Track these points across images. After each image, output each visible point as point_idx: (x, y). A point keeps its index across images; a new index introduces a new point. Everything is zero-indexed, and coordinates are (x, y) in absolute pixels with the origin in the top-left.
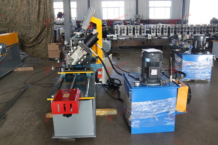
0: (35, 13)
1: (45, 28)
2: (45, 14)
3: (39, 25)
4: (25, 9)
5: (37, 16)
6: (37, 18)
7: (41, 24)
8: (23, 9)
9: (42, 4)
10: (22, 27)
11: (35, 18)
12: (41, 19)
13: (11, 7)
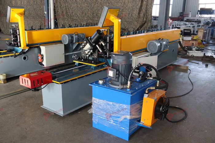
0: (137, 10)
1: (144, 24)
2: (146, 11)
3: (138, 21)
4: (131, 5)
5: (138, 12)
6: (137, 14)
7: (141, 20)
8: (129, 6)
9: (145, 1)
10: (126, 21)
11: (136, 14)
12: (142, 15)
13: (120, 4)
